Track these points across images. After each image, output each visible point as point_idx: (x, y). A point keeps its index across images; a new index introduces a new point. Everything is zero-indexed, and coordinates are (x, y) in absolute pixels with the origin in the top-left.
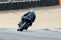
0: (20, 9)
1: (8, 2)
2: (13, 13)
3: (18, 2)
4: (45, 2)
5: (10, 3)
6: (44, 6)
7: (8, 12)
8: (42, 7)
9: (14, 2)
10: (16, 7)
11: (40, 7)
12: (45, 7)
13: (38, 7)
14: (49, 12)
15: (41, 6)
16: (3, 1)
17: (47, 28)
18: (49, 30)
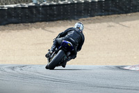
0: (60, 20)
1: (31, 4)
2: (43, 28)
3: (55, 3)
4: (116, 3)
5: (36, 7)
6: (114, 12)
7: (31, 27)
8: (109, 15)
9: (45, 3)
10: (51, 15)
11: (105, 15)
12: (116, 15)
13: (101, 15)
14: (125, 28)
15: (107, 13)
16: (19, 2)
17: (120, 65)
18: (125, 68)
